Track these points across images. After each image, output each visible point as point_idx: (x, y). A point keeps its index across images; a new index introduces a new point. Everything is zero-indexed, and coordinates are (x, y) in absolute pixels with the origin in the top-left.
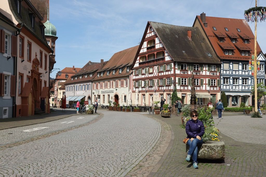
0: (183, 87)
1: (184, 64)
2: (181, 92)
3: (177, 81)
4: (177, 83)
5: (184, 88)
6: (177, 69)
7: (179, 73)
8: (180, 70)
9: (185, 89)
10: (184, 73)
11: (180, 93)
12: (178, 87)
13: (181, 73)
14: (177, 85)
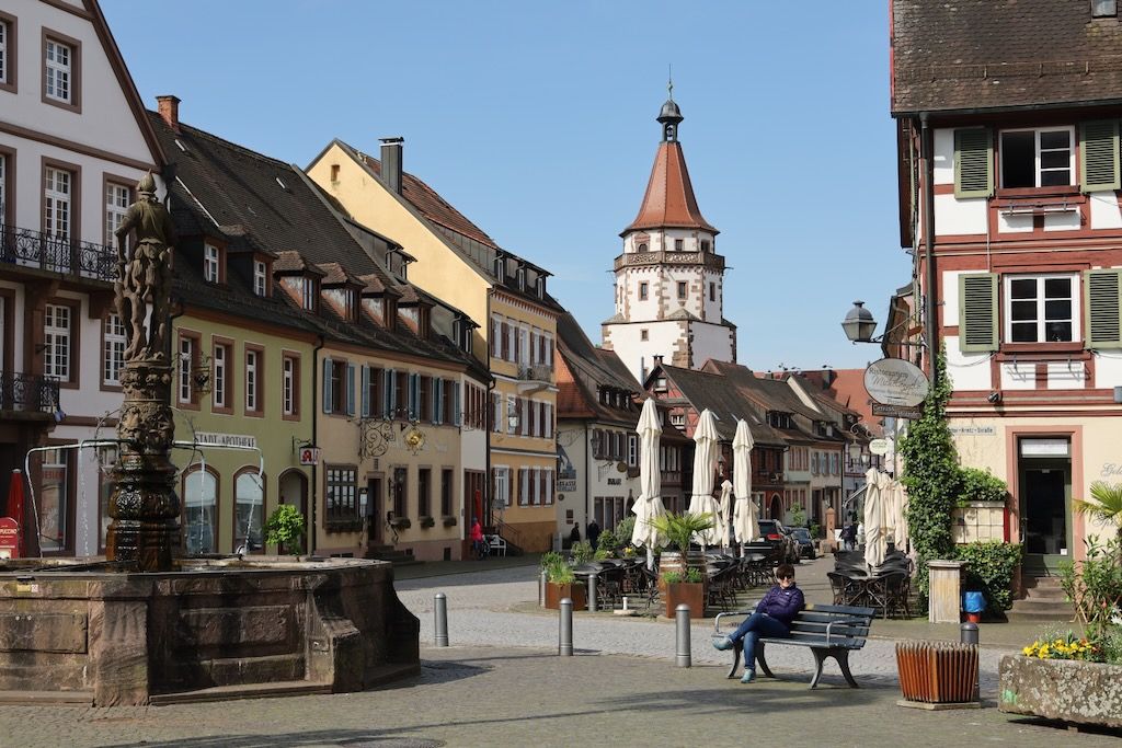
0: (1030, 368)
1: (1038, 132)
2: (1003, 414)
3: (952, 313)
4: (953, 331)
5: (1042, 377)
6: (948, 189)
7: (982, 228)
8: (989, 199)
9: (1052, 385)
10: (1039, 221)
11: (988, 430)
12: (967, 371)
13: (1004, 227)
14: (952, 345)
